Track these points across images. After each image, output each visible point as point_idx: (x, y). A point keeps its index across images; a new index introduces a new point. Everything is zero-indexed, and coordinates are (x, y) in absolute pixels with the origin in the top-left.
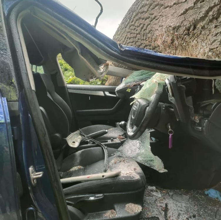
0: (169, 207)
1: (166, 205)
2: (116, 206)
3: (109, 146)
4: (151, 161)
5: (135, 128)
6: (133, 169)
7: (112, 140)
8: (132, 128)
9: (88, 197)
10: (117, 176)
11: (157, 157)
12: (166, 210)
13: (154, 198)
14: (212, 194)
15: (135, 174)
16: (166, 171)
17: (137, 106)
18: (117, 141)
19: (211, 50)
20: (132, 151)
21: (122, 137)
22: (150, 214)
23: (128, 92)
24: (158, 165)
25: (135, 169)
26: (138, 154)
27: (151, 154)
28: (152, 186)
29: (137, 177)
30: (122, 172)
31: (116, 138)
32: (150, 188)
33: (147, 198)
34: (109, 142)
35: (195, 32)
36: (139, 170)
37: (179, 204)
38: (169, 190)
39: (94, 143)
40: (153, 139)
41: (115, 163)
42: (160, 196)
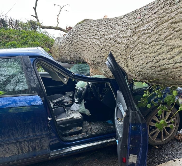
0: (92, 128)
1: (91, 127)
2: (73, 128)
3: (66, 106)
4: (85, 111)
5: (78, 99)
6: (78, 115)
7: (67, 103)
8: (77, 99)
9: (63, 126)
10: (73, 118)
11: (87, 110)
12: (91, 129)
13: (86, 125)
14: (109, 122)
15: (79, 117)
16: (91, 115)
17: (79, 90)
18: (69, 103)
19: (105, 72)
20: (77, 108)
21: (71, 101)
22: (85, 131)
23: (73, 81)
24: (88, 112)
25: (79, 115)
26: (79, 109)
27: (85, 109)
28: (85, 121)
29: (80, 118)
30: (74, 116)
31: (68, 102)
32: (85, 122)
33: (84, 126)
34: (66, 104)
35: (99, 65)
36: (80, 115)
37: (96, 127)
38: (92, 122)
39: (58, 105)
40: (86, 102)
41: (71, 113)
42: (89, 125)
